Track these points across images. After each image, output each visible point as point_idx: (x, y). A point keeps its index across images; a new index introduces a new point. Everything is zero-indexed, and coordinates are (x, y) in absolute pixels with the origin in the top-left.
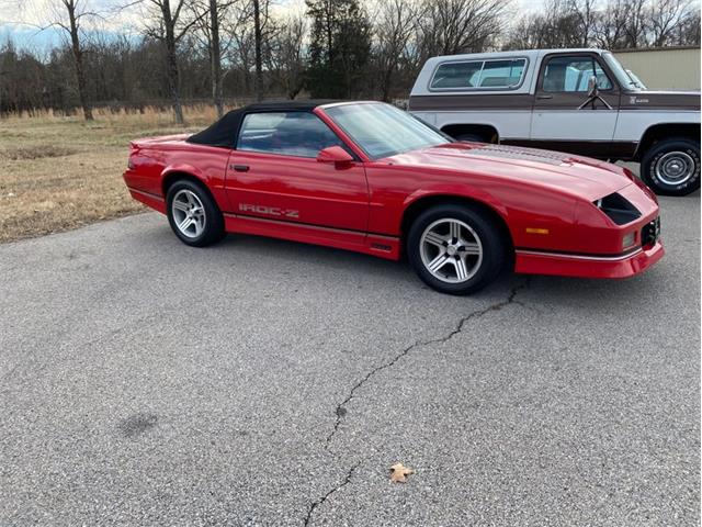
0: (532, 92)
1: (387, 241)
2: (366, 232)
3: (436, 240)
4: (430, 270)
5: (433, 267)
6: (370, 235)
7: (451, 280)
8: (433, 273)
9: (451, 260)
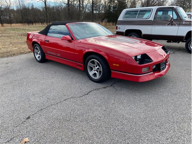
0: (153, 20)
1: (81, 65)
2: (76, 62)
3: (92, 65)
4: (90, 74)
5: (91, 73)
6: (77, 63)
7: (95, 78)
8: (91, 75)
9: (96, 72)
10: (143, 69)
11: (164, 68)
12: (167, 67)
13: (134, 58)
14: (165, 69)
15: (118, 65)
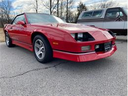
10: (83, 47)
11: (109, 49)
12: (113, 49)
13: (74, 37)
14: (111, 51)
15: (57, 44)
